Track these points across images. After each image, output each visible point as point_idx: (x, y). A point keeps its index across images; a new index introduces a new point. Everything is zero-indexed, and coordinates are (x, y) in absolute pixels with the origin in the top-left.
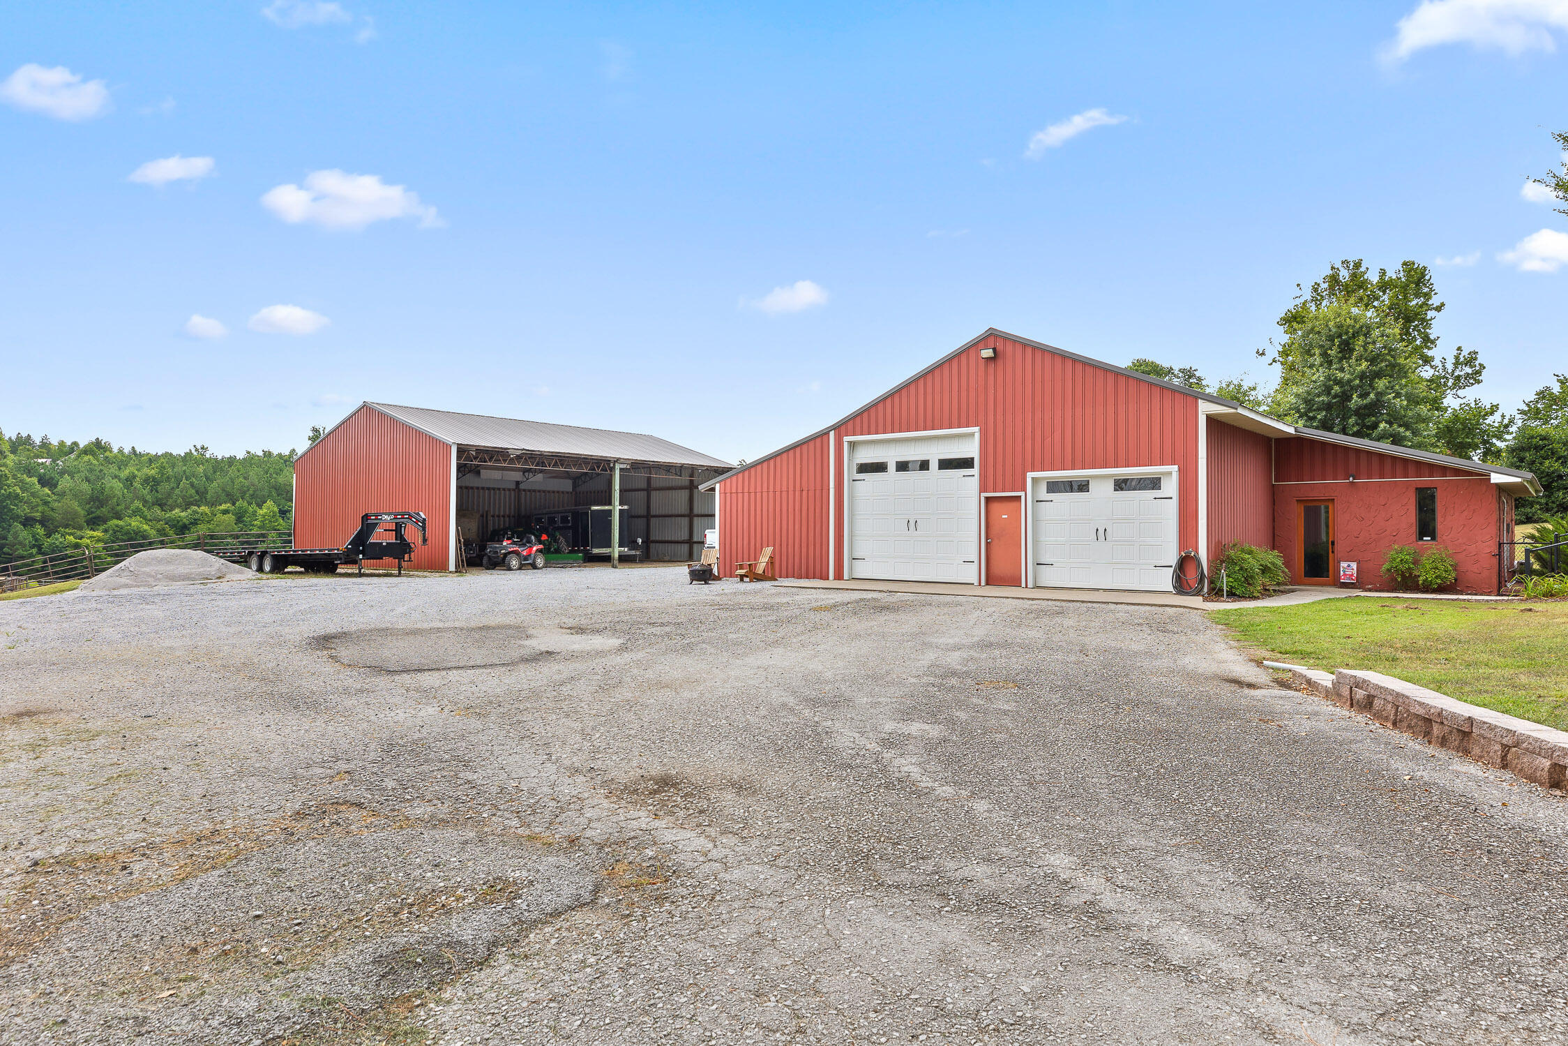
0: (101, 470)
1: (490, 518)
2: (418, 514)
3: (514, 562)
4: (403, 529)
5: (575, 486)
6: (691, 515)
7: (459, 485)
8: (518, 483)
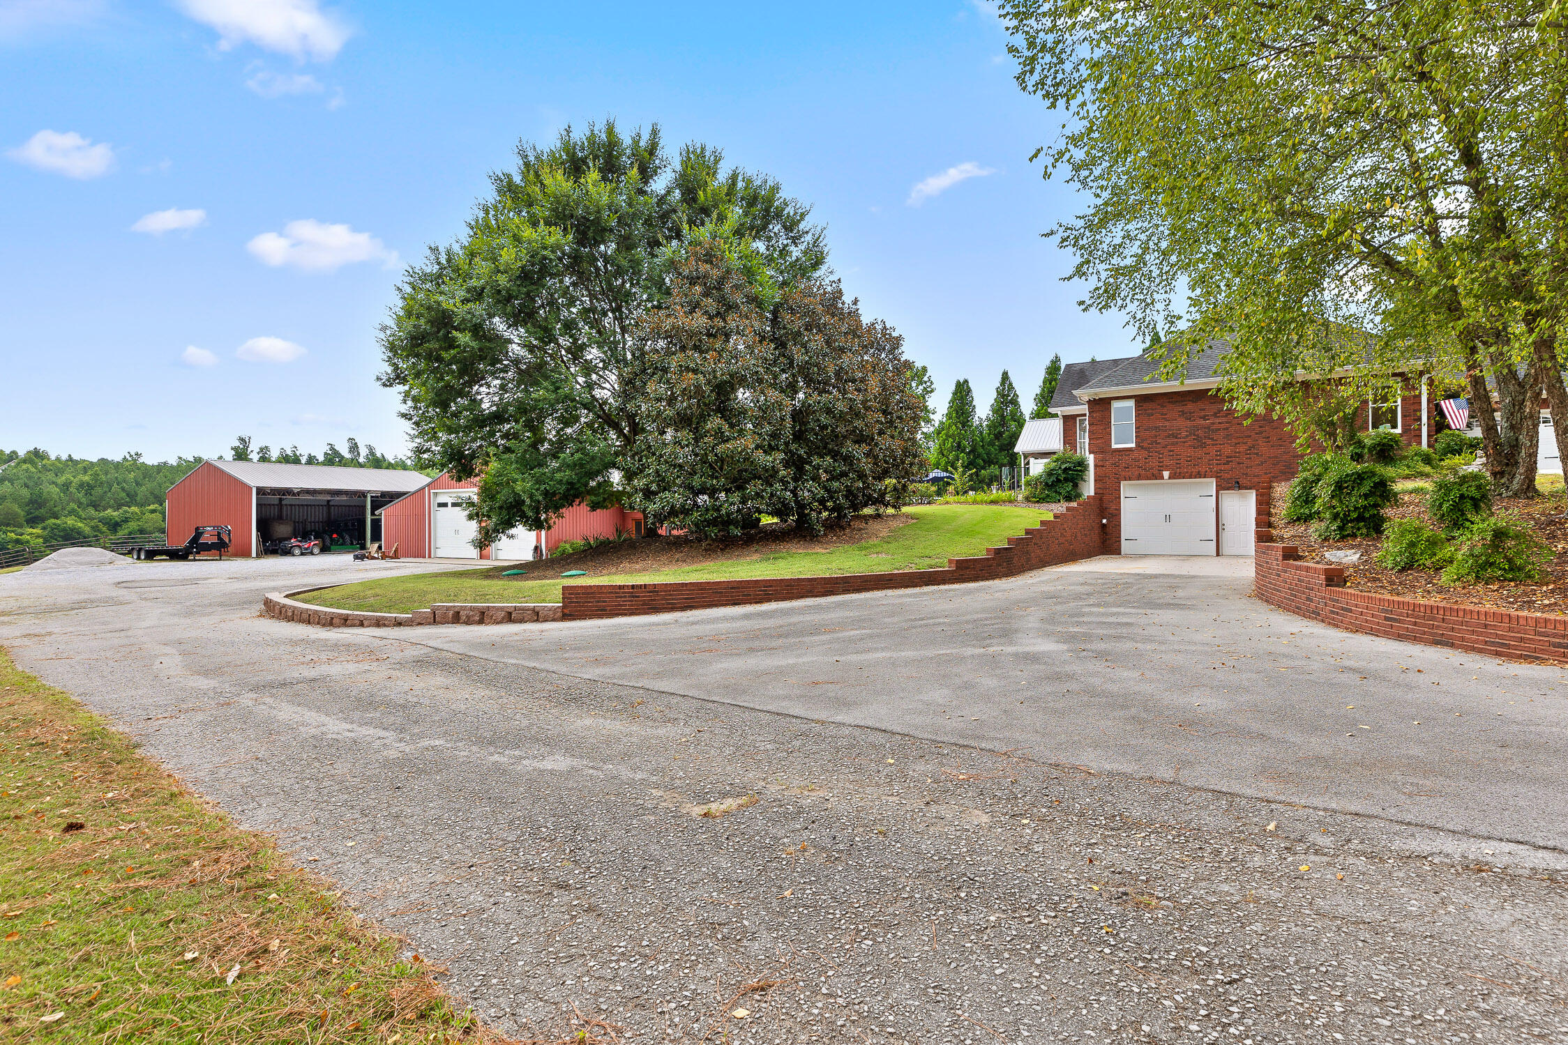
0: (39, 478)
2: (227, 527)
3: (297, 552)
4: (221, 534)
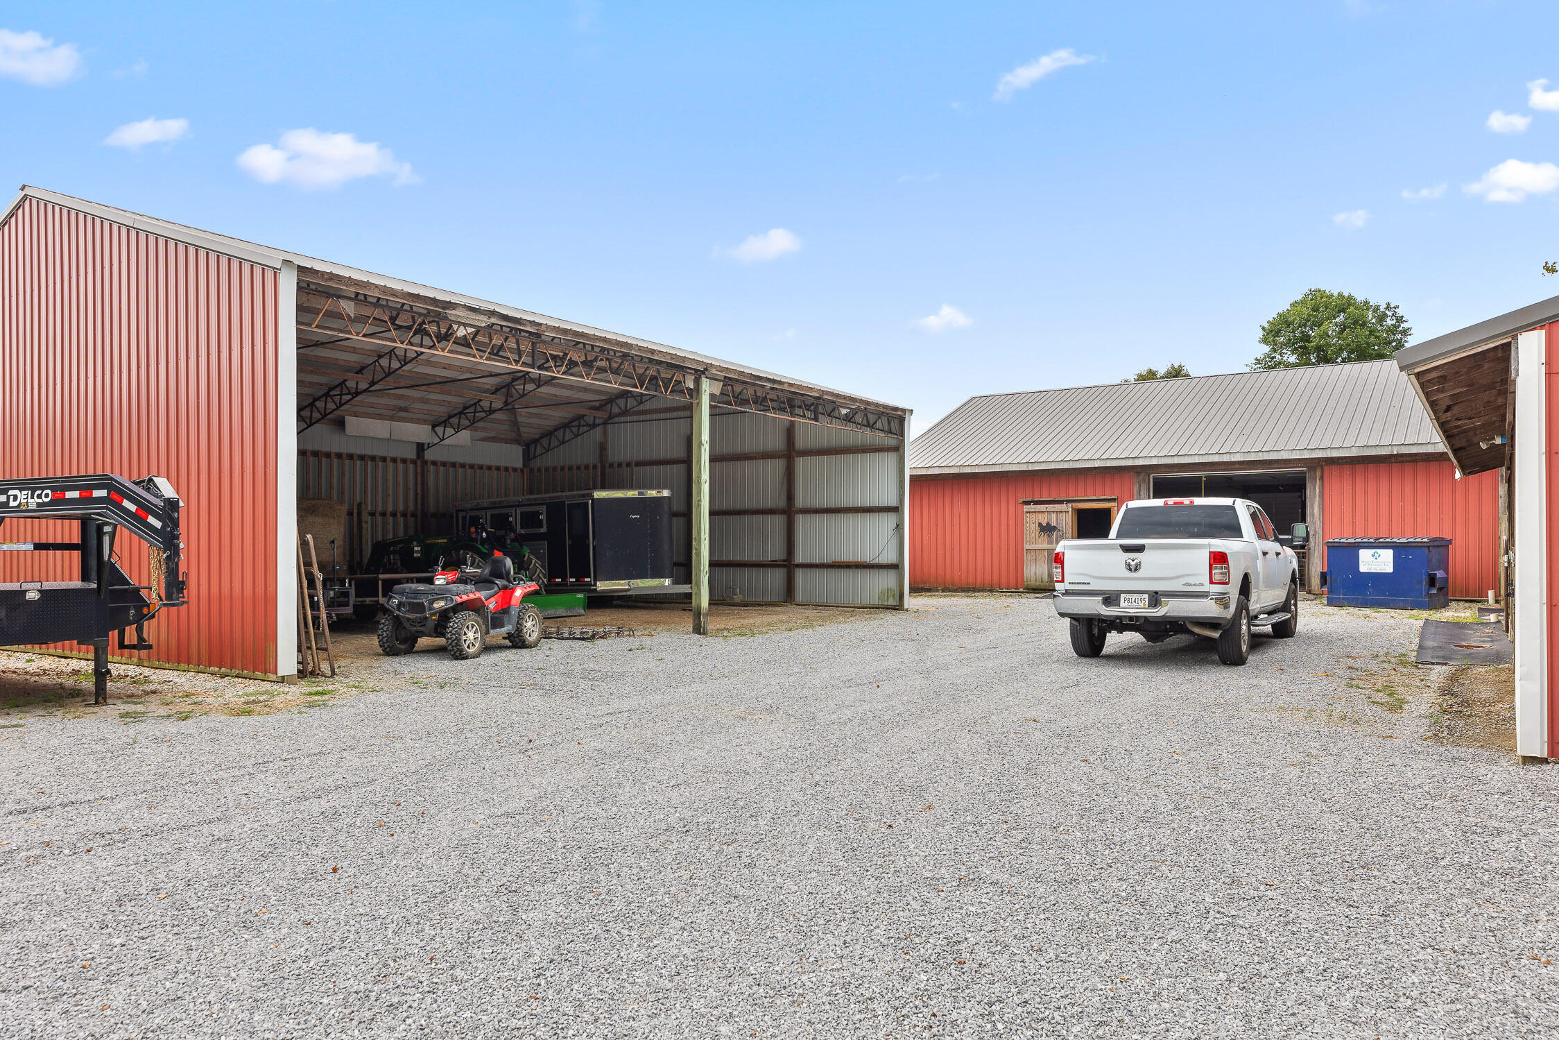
1: (366, 518)
2: (149, 485)
3: (471, 635)
4: (106, 540)
5: (527, 457)
6: (789, 511)
7: (301, 448)
8: (421, 447)
